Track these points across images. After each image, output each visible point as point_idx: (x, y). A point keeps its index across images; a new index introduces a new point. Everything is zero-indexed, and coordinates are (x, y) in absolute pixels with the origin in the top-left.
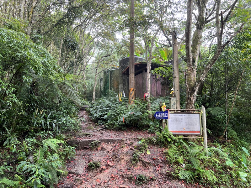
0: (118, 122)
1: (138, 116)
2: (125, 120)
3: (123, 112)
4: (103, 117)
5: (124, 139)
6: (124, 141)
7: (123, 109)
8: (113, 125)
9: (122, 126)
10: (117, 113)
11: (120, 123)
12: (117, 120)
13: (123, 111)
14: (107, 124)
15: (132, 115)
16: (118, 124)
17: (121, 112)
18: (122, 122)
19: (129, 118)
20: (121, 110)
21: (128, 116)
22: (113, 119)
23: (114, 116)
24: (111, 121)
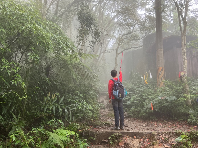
0: (144, 109)
1: (172, 101)
2: (153, 106)
3: (150, 97)
4: (126, 102)
5: (155, 133)
6: (155, 135)
7: (150, 94)
8: (139, 112)
9: (150, 114)
10: (143, 98)
11: (147, 111)
12: (144, 107)
13: (150, 95)
14: (131, 111)
15: (163, 100)
16: (145, 112)
17: (148, 96)
18: (150, 109)
19: (159, 104)
20: (148, 95)
21: (158, 101)
22: (138, 106)
23: (139, 102)
24: (135, 108)
